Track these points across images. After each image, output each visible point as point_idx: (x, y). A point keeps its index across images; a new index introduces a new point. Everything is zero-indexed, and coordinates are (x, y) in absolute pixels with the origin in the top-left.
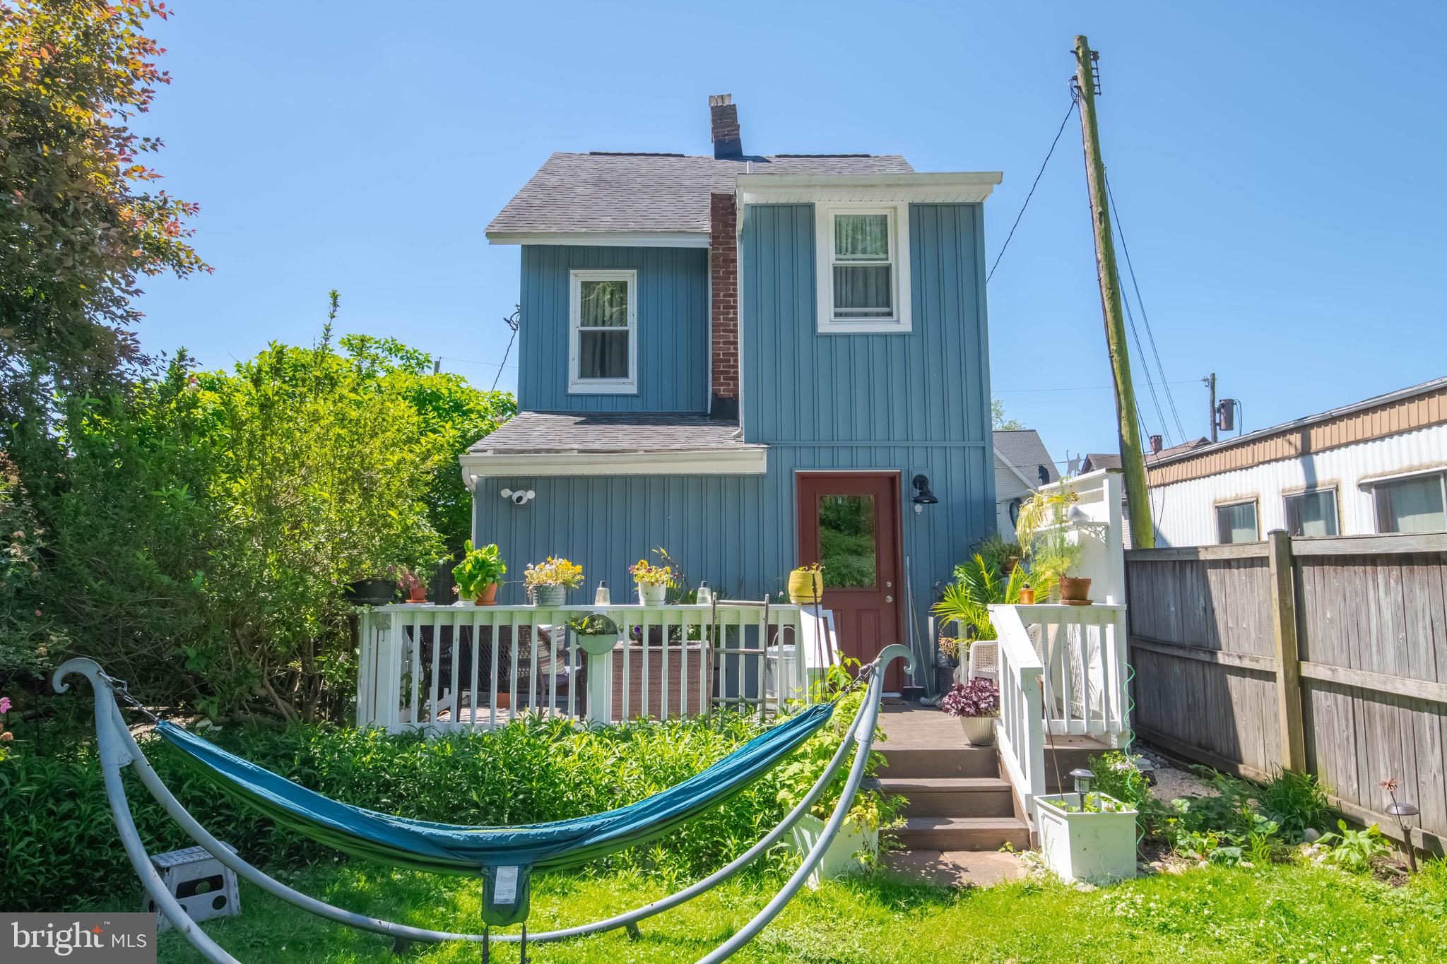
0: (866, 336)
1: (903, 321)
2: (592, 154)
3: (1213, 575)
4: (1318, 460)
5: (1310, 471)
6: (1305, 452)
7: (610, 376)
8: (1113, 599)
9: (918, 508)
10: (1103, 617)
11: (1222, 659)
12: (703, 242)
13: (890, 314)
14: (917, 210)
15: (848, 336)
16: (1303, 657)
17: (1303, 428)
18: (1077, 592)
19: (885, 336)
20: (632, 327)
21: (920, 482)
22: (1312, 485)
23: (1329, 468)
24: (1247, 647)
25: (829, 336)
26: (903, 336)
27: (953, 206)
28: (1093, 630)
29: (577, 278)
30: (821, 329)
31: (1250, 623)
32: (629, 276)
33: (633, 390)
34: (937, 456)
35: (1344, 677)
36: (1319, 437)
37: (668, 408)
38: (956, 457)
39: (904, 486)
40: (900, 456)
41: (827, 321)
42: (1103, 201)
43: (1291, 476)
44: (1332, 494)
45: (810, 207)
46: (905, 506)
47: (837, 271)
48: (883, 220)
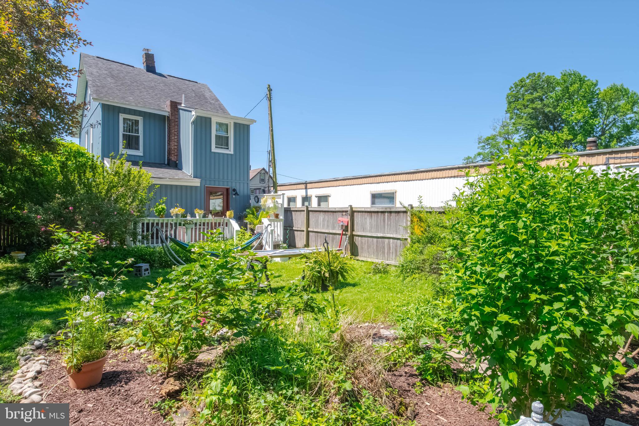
0: (223, 154)
1: (231, 151)
2: (98, 57)
3: (293, 213)
4: (309, 190)
5: (306, 192)
6: (306, 188)
7: (132, 149)
8: (281, 217)
9: (234, 196)
10: (280, 221)
11: (294, 229)
12: (167, 114)
13: (228, 149)
14: (235, 124)
15: (219, 153)
16: (308, 227)
17: (306, 184)
18: (277, 216)
19: (227, 154)
20: (141, 134)
21: (234, 190)
22: (307, 195)
23: (311, 192)
24: (299, 226)
25: (214, 153)
26: (231, 155)
27: (244, 125)
28: (279, 223)
29: (122, 116)
30: (213, 151)
31: (300, 222)
32: (140, 119)
33: (141, 154)
34: (238, 184)
35: (315, 230)
36: (309, 186)
37: (153, 161)
38: (242, 185)
39: (230, 191)
40: (230, 184)
41: (214, 149)
42: (272, 127)
43: (303, 193)
44: (310, 197)
45: (210, 119)
46: (230, 196)
47: (216, 136)
48: (227, 125)
